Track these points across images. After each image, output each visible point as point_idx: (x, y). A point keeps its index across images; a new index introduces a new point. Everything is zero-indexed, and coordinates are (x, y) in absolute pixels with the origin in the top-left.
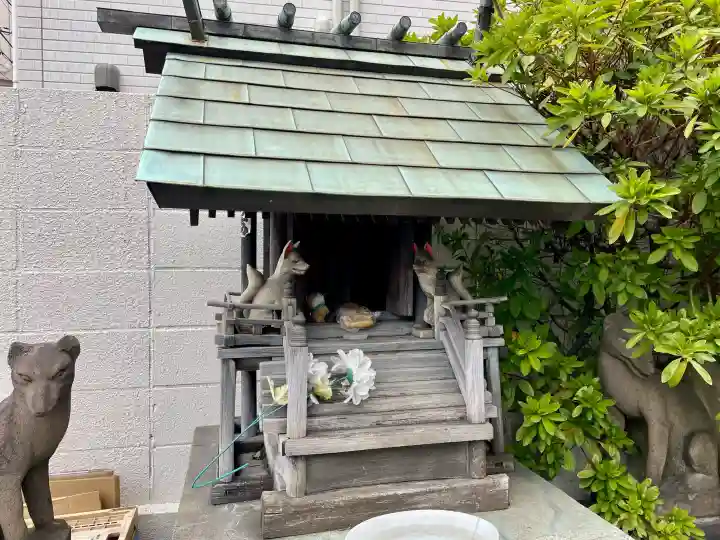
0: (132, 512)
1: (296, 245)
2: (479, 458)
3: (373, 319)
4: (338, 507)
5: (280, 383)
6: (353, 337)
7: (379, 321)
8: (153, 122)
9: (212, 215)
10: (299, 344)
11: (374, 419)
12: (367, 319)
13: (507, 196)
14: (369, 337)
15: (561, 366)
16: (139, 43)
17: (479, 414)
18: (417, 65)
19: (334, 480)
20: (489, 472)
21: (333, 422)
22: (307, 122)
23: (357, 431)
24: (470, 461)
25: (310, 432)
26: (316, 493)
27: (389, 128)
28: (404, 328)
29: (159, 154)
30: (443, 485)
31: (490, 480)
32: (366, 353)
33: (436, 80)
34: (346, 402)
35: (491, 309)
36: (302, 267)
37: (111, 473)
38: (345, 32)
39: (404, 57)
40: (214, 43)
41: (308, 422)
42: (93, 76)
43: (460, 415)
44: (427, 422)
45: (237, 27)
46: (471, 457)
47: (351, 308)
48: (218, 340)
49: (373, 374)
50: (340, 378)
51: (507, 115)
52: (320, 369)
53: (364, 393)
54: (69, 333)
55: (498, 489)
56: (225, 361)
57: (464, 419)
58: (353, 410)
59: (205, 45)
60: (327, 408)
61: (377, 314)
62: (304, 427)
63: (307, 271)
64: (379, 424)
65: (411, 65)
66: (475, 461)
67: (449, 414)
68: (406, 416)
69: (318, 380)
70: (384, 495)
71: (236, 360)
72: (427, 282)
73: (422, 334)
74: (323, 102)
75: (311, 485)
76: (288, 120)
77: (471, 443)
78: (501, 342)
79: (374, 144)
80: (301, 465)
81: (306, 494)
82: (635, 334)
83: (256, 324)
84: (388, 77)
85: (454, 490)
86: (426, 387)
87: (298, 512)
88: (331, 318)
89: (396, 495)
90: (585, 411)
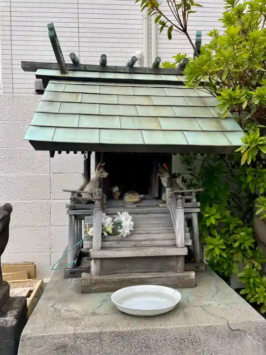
0: (41, 281)
1: (103, 165)
2: (181, 264)
3: (140, 198)
4: (114, 282)
5: (91, 226)
6: (129, 206)
7: (142, 199)
8: (36, 113)
9: (60, 153)
10: (98, 209)
11: (133, 243)
12: (137, 198)
13: (191, 143)
14: (137, 206)
15: (231, 223)
16: (38, 77)
17: (182, 243)
18: (163, 79)
19: (113, 270)
20: (186, 270)
21: (114, 244)
22: (105, 110)
23: (124, 249)
24: (177, 265)
25: (102, 248)
26: (104, 275)
27: (142, 111)
28: (155, 202)
29: (36, 128)
30: (164, 275)
31: (186, 274)
32: (130, 214)
33: (172, 86)
34: (120, 235)
35: (194, 194)
36: (105, 174)
37: (33, 263)
38: (131, 65)
39: (159, 76)
40: (71, 74)
41: (102, 244)
42: (34, 85)
43: (173, 243)
44: (157, 246)
45: (81, 66)
46: (177, 263)
47: (130, 193)
48: (67, 206)
49: (132, 223)
50: (118, 225)
51: (204, 102)
52: (108, 220)
53: (127, 231)
54: (8, 202)
55: (190, 278)
56: (70, 216)
57: (175, 246)
58: (123, 239)
59: (66, 76)
60: (111, 238)
61: (142, 196)
62: (100, 245)
63: (108, 176)
64: (135, 246)
65: (161, 79)
66: (179, 264)
67: (167, 243)
68: (148, 243)
69: (106, 225)
70: (135, 277)
71: (75, 216)
72: (165, 181)
73: (161, 205)
74: (114, 100)
75: (102, 271)
76: (96, 110)
77: (178, 256)
78: (198, 210)
79: (134, 120)
80: (98, 262)
81: (100, 275)
82: (260, 208)
83: (84, 200)
84: (149, 86)
85: (168, 277)
86: (159, 230)
87: (97, 283)
88: (121, 197)
89: (140, 278)
90: (241, 244)
